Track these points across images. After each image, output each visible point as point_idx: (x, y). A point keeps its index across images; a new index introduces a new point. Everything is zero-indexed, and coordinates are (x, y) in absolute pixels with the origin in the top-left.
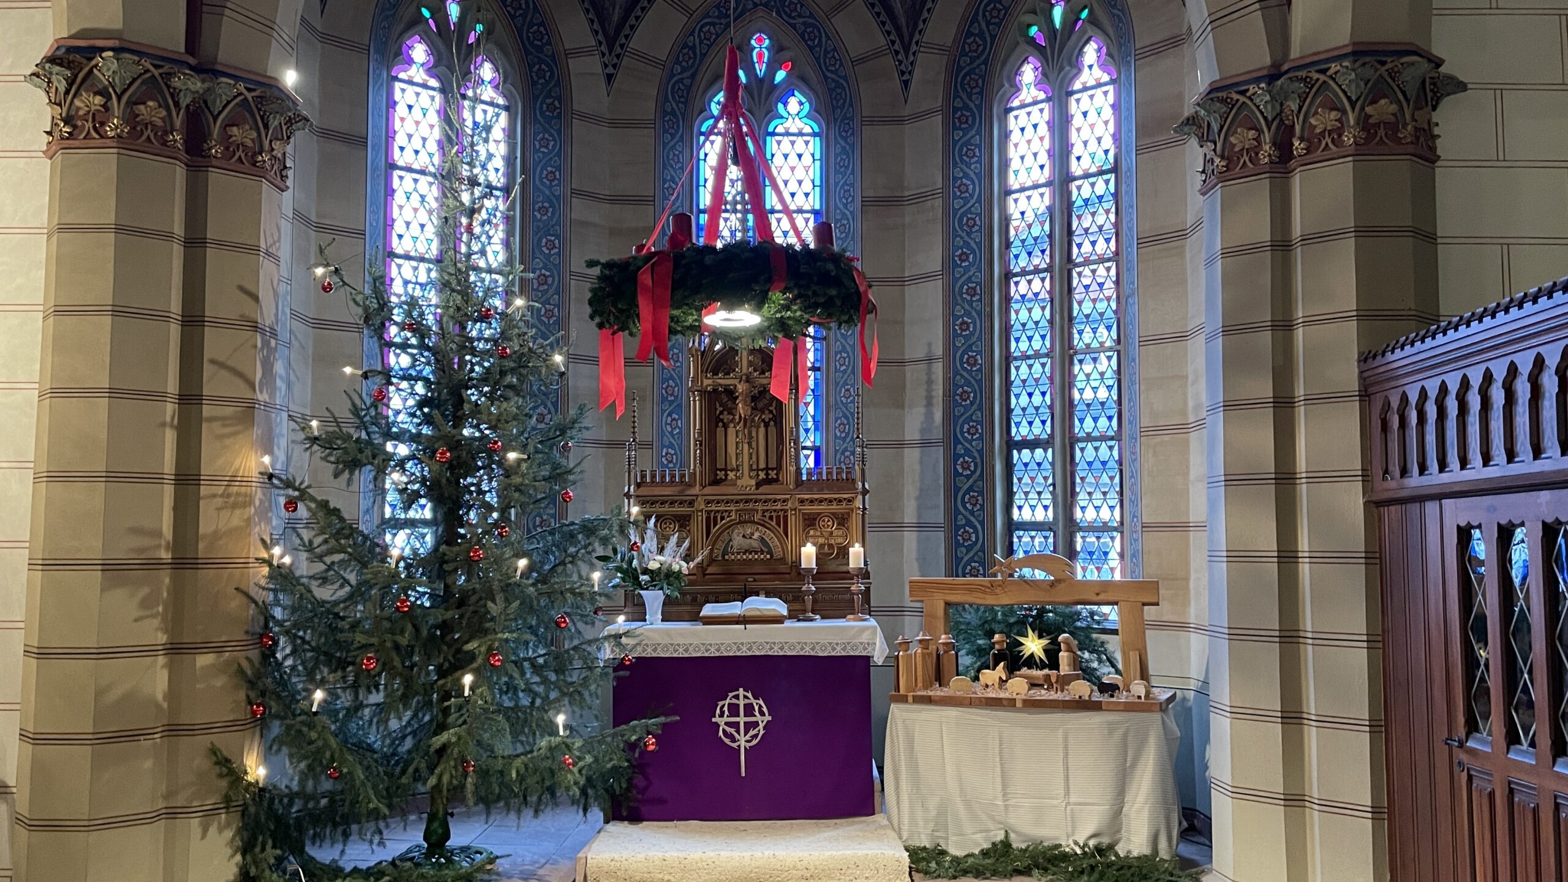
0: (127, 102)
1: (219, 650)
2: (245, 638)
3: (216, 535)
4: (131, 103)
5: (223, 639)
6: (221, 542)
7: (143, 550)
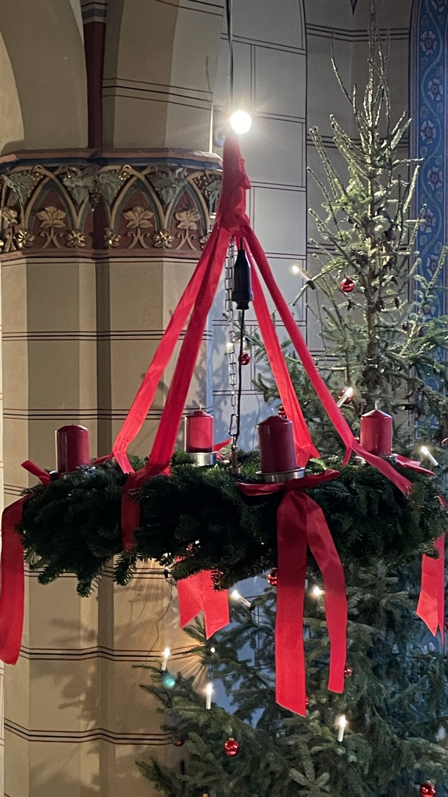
0: (32, 211)
1: (137, 742)
2: (162, 732)
3: (130, 628)
4: (34, 211)
5: (141, 731)
6: (135, 635)
7: (65, 641)
